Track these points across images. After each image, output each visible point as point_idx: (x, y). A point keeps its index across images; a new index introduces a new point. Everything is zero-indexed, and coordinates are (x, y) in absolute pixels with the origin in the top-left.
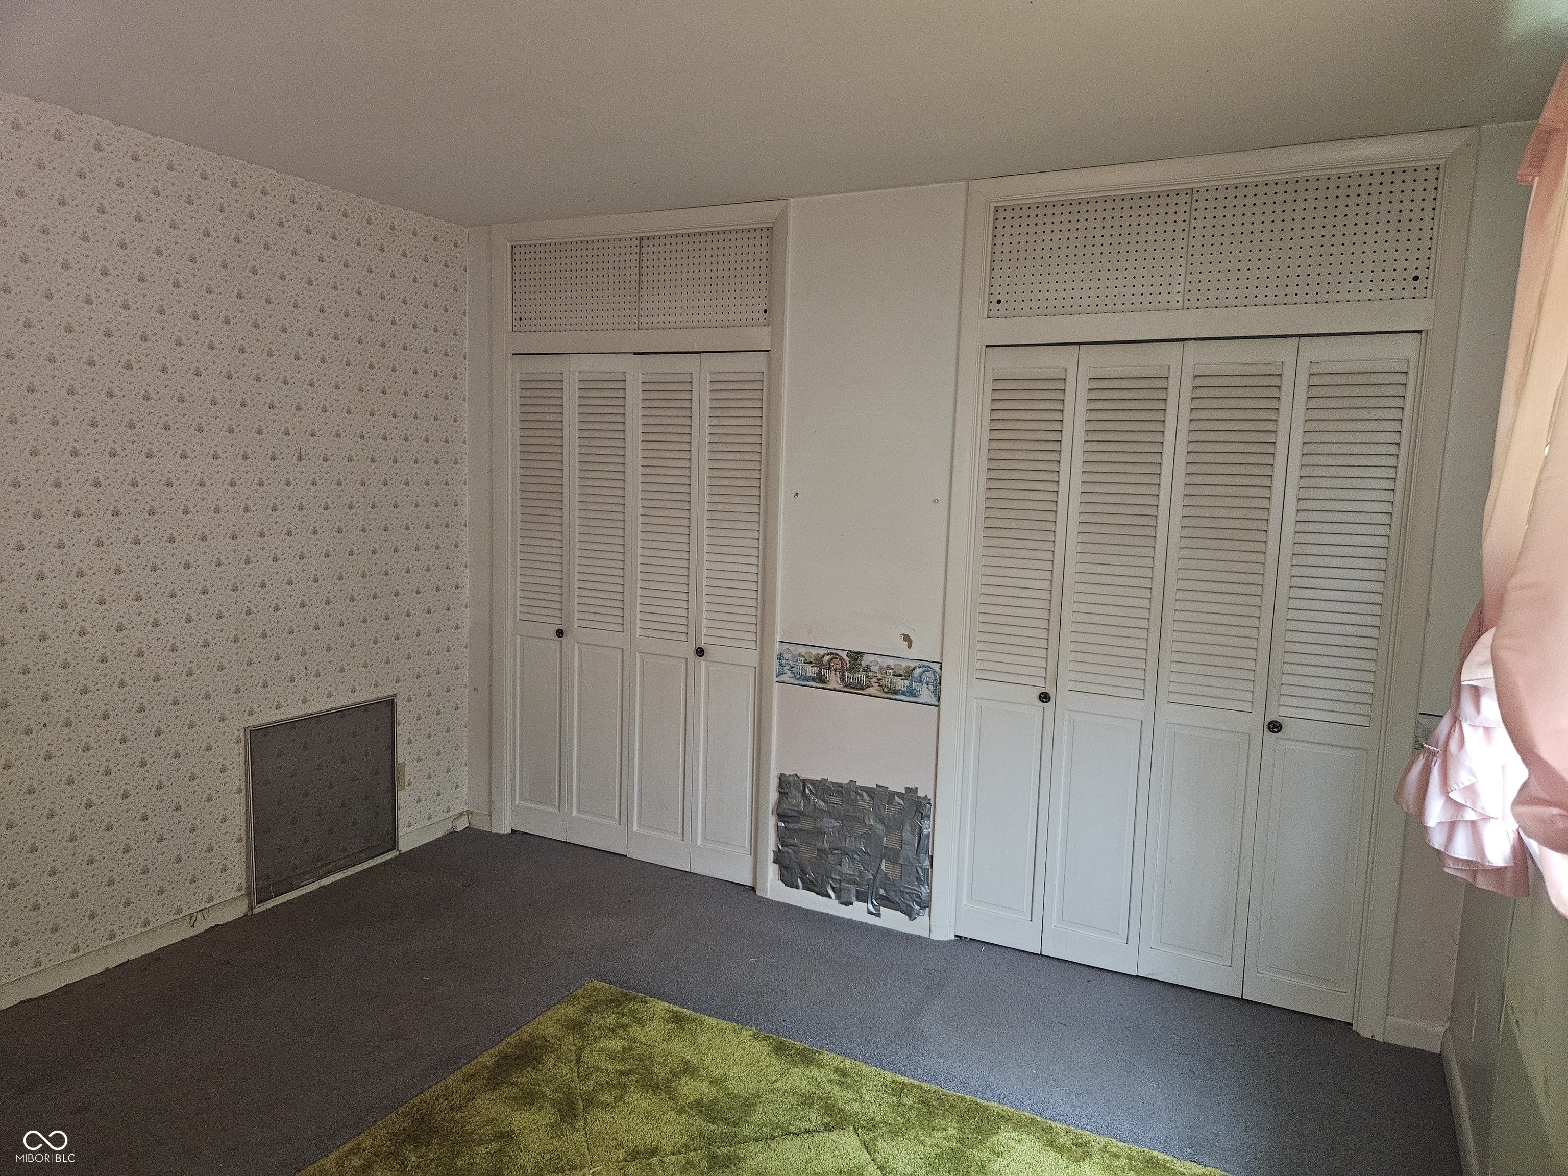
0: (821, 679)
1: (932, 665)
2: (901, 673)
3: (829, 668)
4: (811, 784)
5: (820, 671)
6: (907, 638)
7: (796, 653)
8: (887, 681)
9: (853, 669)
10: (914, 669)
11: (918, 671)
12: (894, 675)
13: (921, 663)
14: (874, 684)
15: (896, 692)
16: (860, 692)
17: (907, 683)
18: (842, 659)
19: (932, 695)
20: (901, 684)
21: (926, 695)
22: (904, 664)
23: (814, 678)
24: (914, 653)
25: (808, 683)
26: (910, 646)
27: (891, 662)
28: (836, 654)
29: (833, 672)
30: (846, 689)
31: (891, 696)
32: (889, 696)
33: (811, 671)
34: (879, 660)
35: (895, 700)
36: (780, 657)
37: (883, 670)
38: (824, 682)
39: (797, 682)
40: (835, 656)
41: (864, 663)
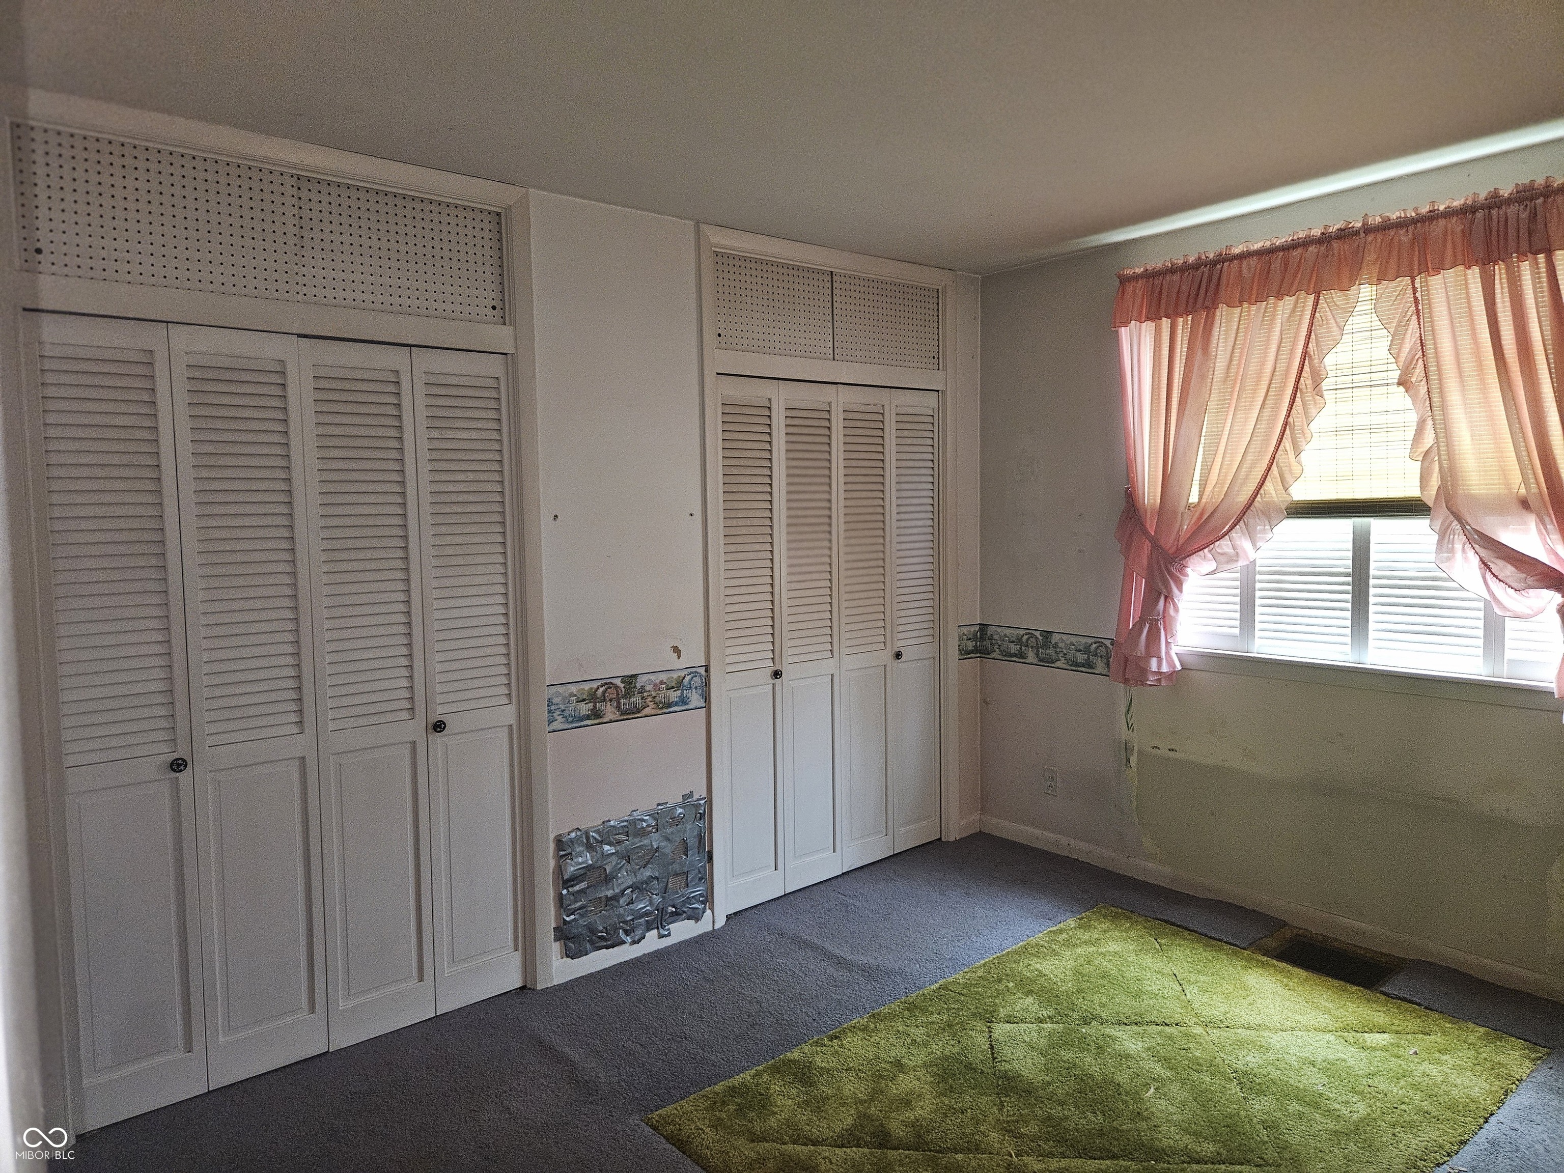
0: (596, 714)
1: (698, 670)
2: (673, 684)
3: (605, 700)
4: (594, 832)
5: (595, 706)
6: (676, 650)
7: (567, 694)
8: (661, 698)
9: (628, 694)
10: (684, 678)
11: (688, 678)
12: (667, 689)
13: (689, 670)
14: (650, 704)
15: (669, 705)
16: (636, 716)
17: (679, 692)
18: (616, 687)
19: (700, 698)
20: (674, 695)
21: (695, 699)
22: (675, 675)
23: (588, 715)
24: (684, 662)
25: (582, 723)
26: (679, 657)
27: (663, 677)
28: (611, 683)
29: (609, 703)
30: (622, 718)
31: (666, 711)
32: (663, 711)
33: (585, 709)
34: (653, 677)
35: (670, 713)
36: (550, 703)
37: (656, 687)
38: (599, 717)
39: (570, 726)
40: (609, 685)
41: (638, 686)
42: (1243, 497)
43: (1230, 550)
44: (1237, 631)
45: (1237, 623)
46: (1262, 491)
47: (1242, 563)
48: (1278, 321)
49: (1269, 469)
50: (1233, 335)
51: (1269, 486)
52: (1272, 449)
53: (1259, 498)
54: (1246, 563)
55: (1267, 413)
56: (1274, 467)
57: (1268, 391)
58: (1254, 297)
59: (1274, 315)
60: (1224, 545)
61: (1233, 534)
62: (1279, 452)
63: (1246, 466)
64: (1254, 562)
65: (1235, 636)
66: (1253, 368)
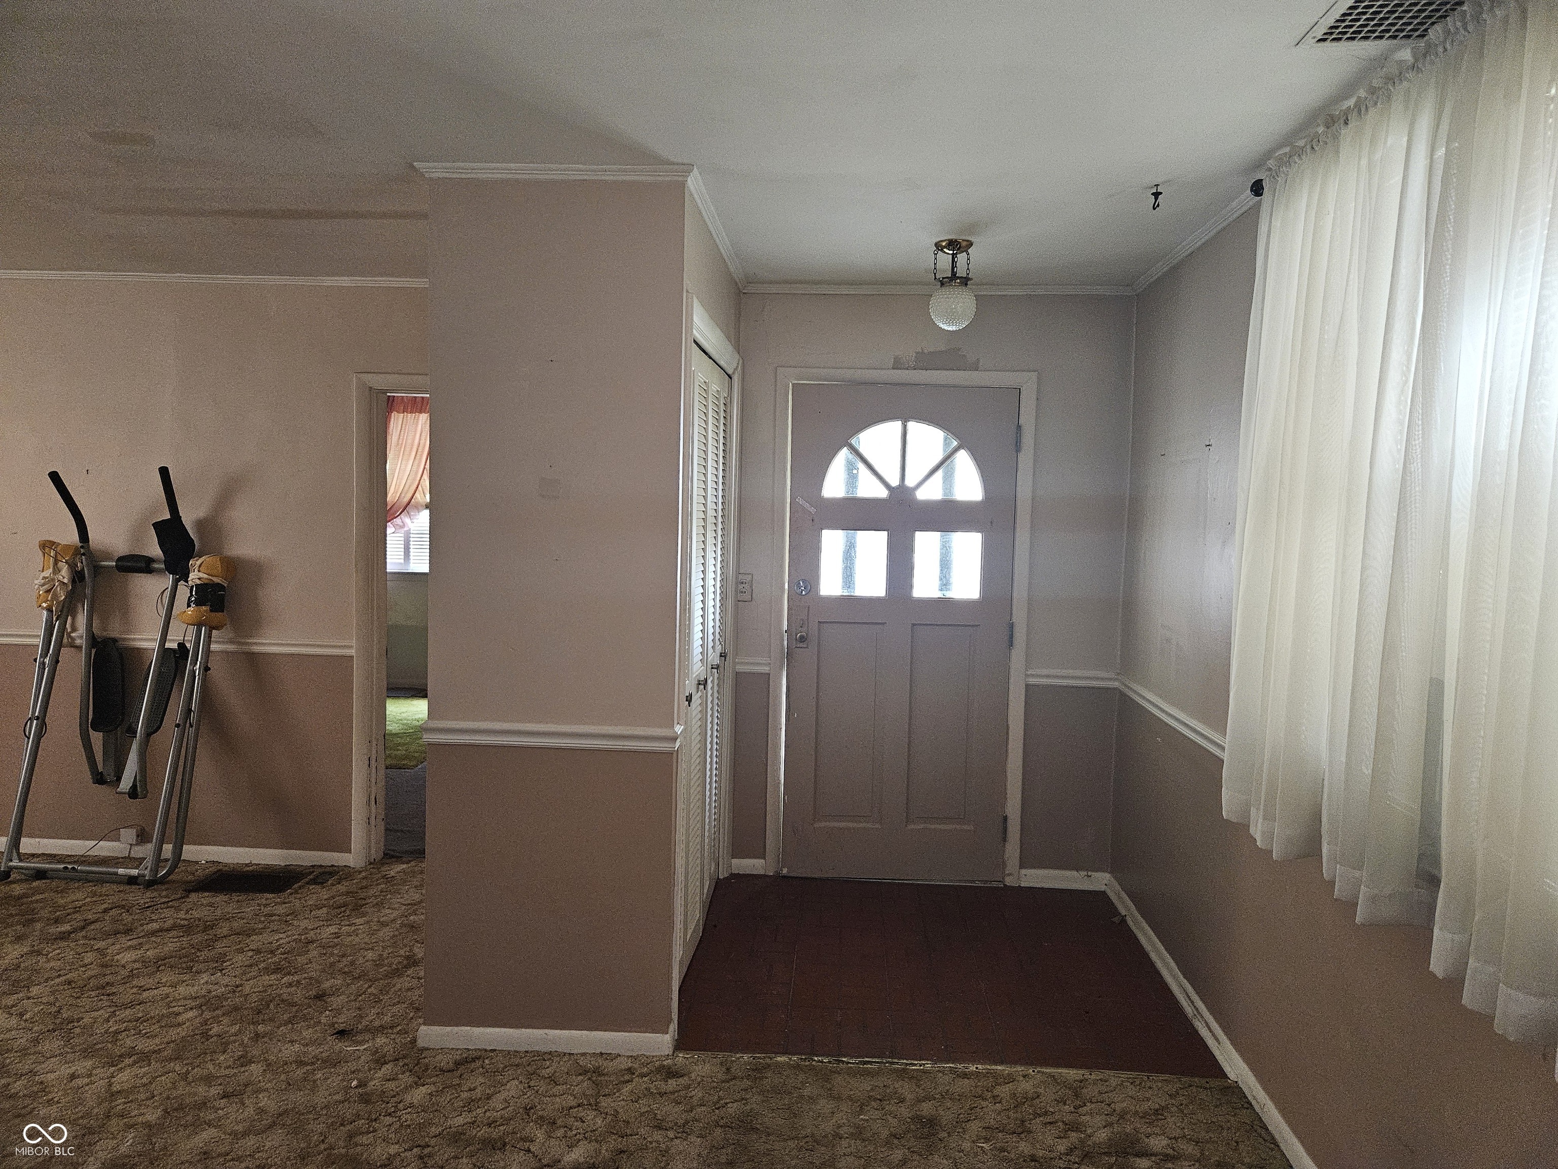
42: (406, 500)
43: (401, 524)
44: (402, 561)
45: (403, 557)
46: (414, 497)
47: (406, 529)
48: (420, 422)
49: (417, 488)
50: (400, 427)
51: (417, 495)
52: (419, 479)
53: (413, 500)
54: (408, 529)
55: (417, 462)
56: (420, 486)
57: (416, 453)
58: (409, 410)
59: (417, 422)
60: (398, 521)
61: (402, 516)
62: (422, 480)
63: (407, 486)
64: (410, 530)
65: (401, 564)
66: (409, 441)
